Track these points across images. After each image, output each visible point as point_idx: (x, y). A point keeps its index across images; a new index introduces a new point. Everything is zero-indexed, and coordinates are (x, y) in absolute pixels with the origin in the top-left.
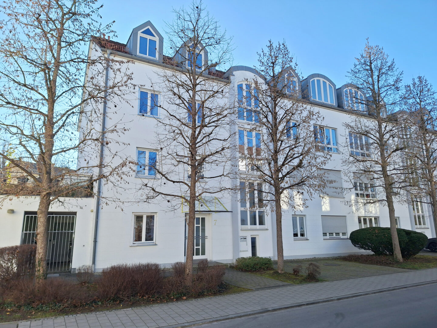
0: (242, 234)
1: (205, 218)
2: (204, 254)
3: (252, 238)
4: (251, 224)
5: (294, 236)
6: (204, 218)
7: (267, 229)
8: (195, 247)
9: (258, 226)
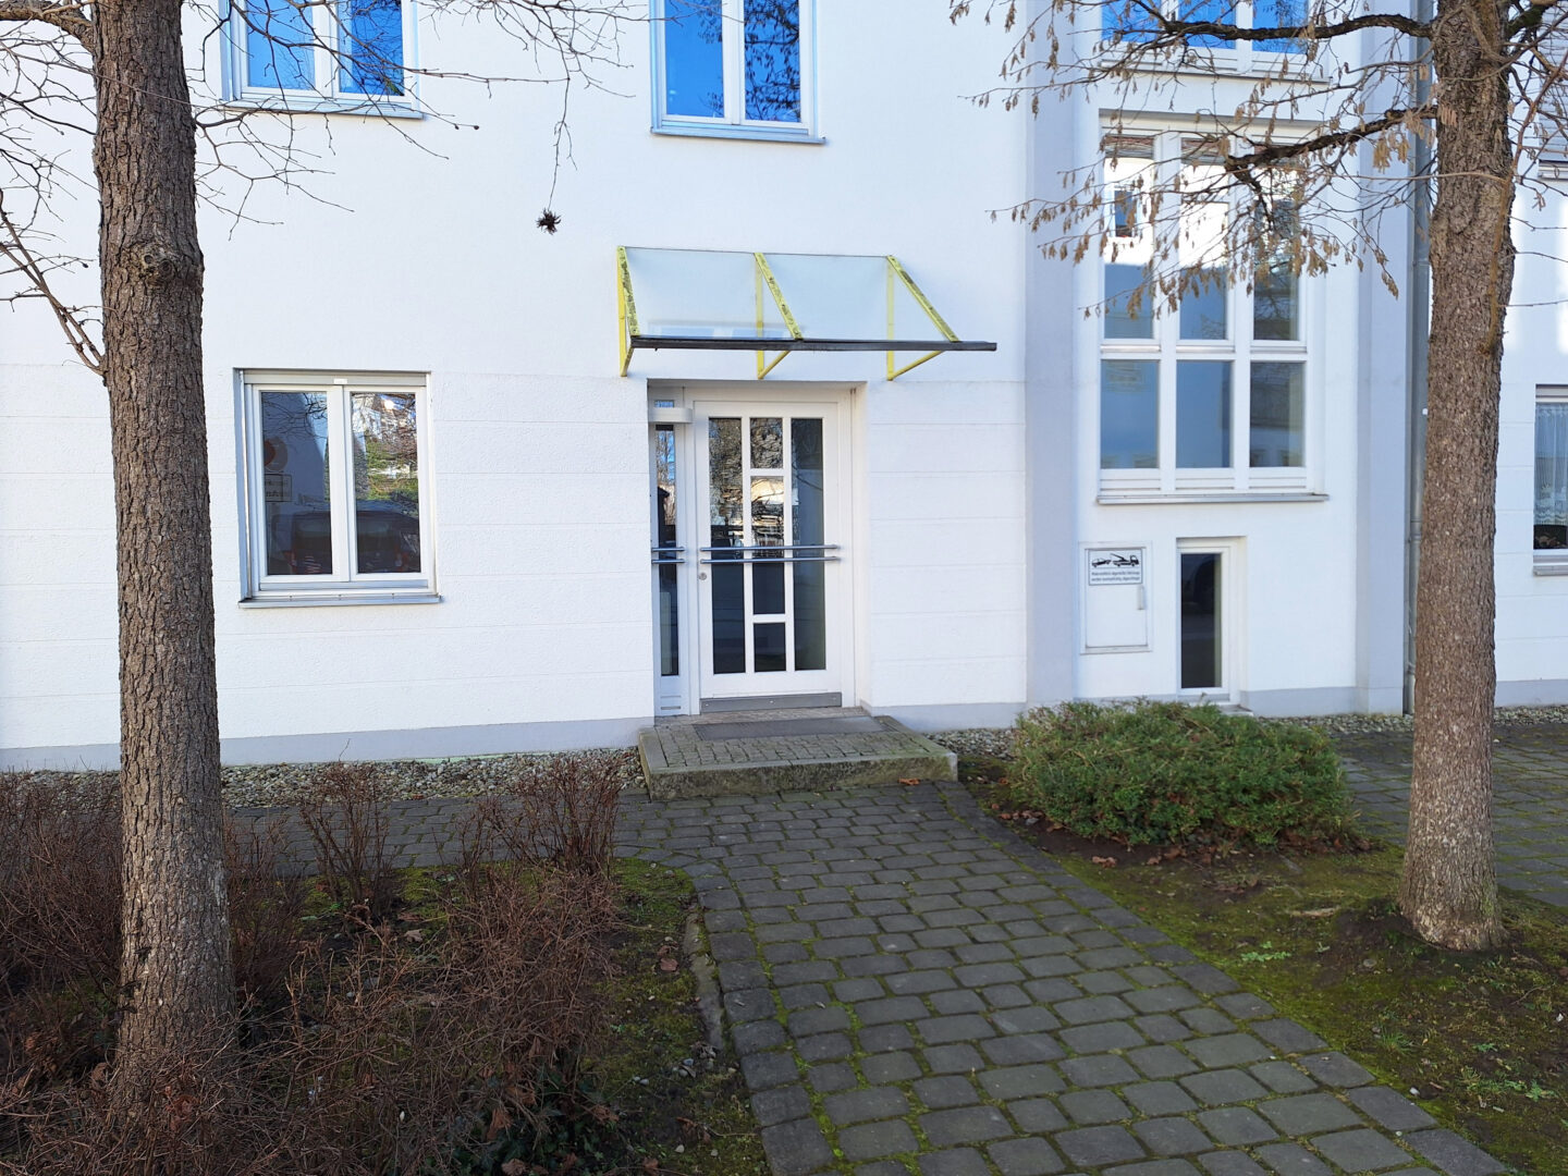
0: (1103, 530)
1: (819, 421)
2: (819, 664)
3: (1187, 561)
4: (1185, 459)
5: (1537, 546)
6: (817, 424)
7: (1316, 498)
8: (751, 619)
9: (1241, 474)
